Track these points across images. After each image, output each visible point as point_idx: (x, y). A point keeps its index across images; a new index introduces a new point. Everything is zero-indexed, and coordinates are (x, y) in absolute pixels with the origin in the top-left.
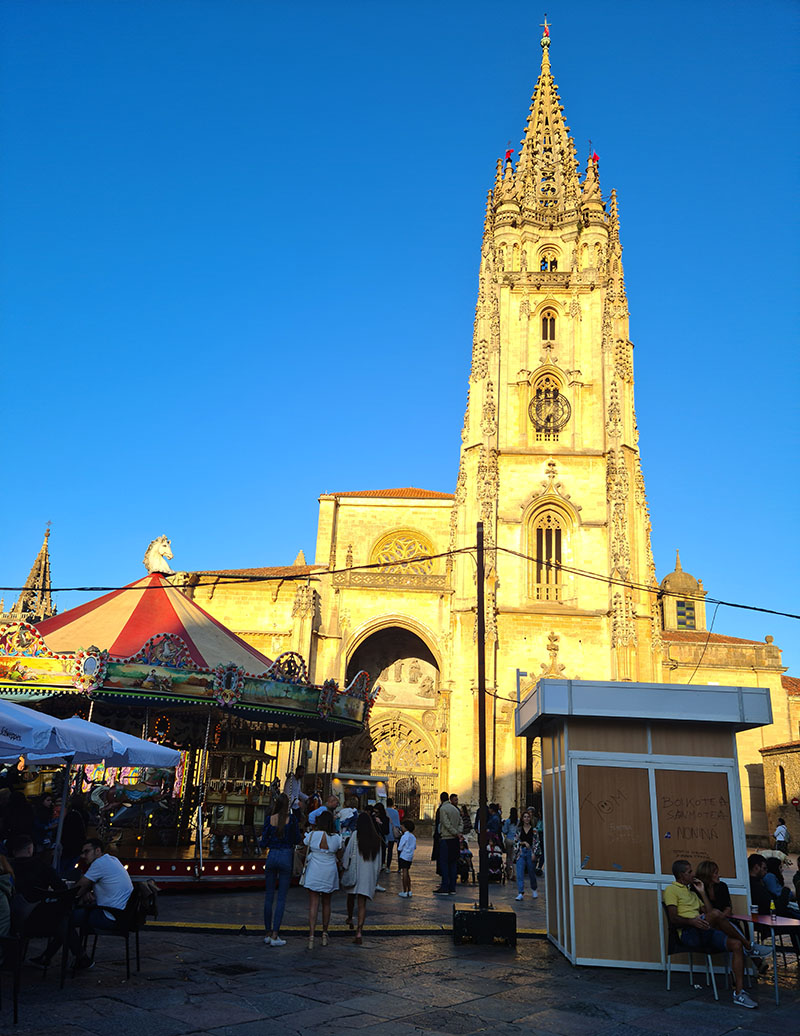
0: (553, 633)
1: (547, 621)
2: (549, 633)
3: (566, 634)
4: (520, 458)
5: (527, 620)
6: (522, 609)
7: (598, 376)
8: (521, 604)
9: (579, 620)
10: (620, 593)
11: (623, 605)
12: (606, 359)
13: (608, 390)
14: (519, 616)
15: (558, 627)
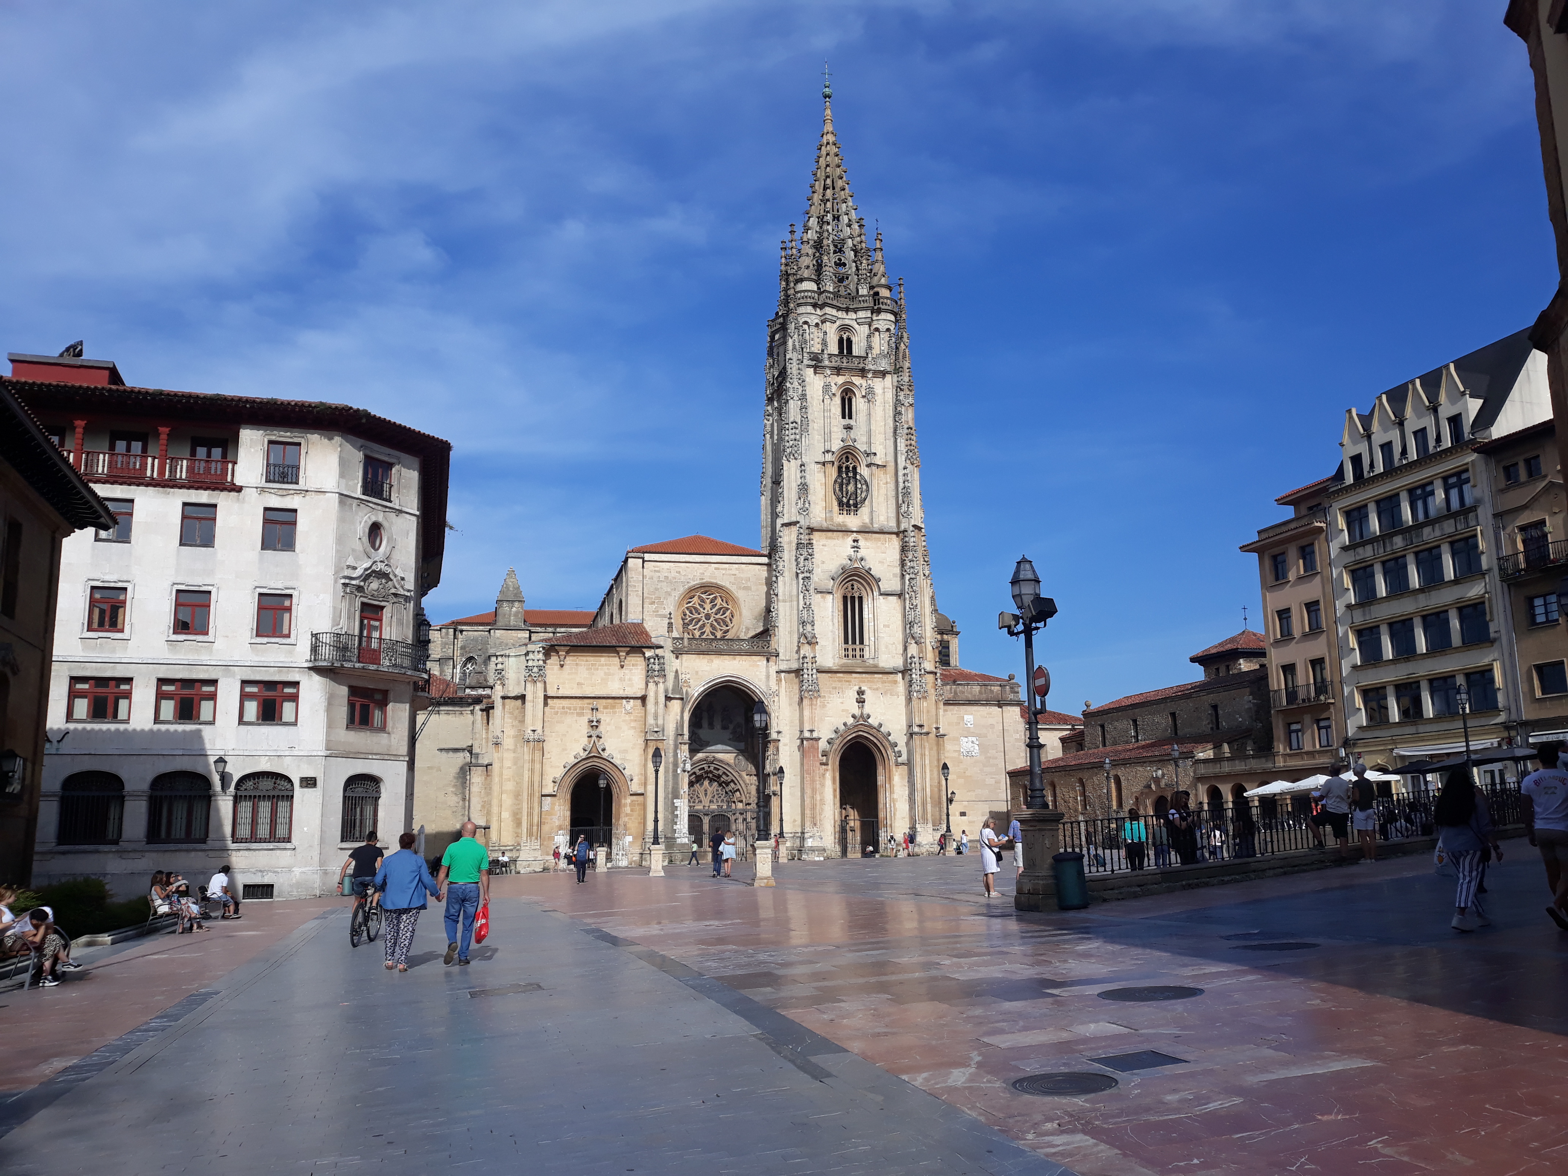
0: (860, 688)
1: (855, 678)
2: (857, 688)
3: (870, 688)
4: (830, 534)
5: (840, 677)
6: (835, 668)
7: (891, 458)
8: (834, 663)
9: (880, 676)
10: (915, 655)
11: (917, 665)
12: (899, 444)
13: (901, 473)
14: (834, 675)
15: (864, 682)
